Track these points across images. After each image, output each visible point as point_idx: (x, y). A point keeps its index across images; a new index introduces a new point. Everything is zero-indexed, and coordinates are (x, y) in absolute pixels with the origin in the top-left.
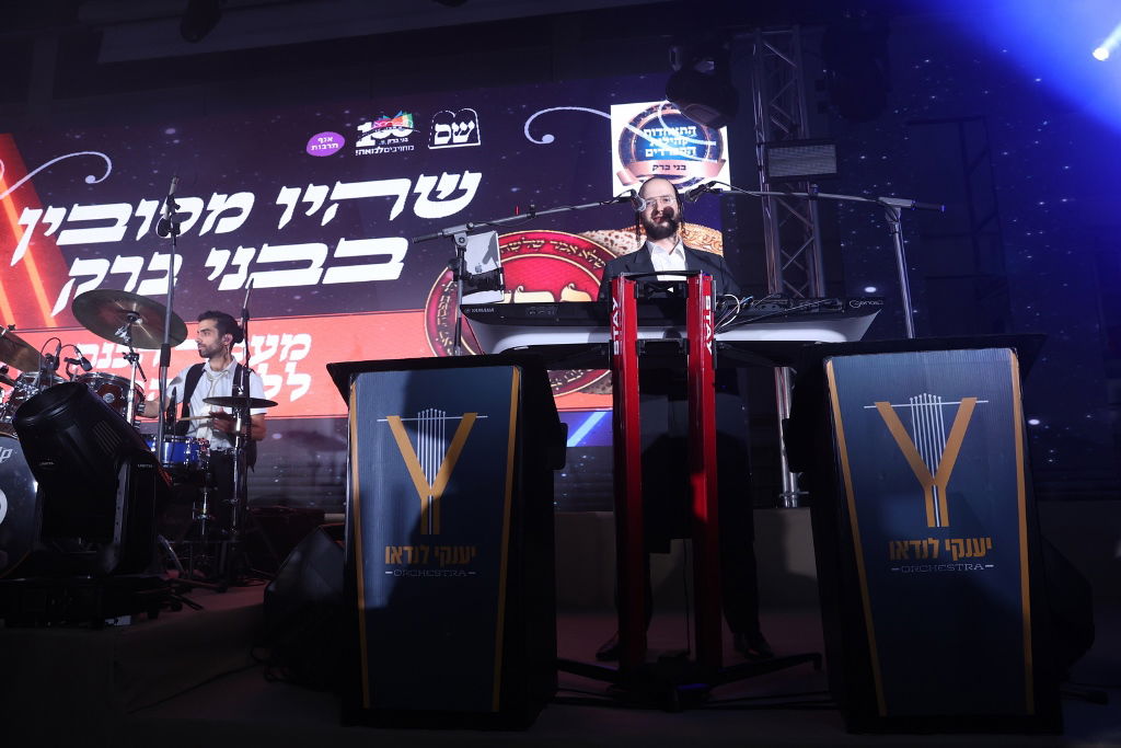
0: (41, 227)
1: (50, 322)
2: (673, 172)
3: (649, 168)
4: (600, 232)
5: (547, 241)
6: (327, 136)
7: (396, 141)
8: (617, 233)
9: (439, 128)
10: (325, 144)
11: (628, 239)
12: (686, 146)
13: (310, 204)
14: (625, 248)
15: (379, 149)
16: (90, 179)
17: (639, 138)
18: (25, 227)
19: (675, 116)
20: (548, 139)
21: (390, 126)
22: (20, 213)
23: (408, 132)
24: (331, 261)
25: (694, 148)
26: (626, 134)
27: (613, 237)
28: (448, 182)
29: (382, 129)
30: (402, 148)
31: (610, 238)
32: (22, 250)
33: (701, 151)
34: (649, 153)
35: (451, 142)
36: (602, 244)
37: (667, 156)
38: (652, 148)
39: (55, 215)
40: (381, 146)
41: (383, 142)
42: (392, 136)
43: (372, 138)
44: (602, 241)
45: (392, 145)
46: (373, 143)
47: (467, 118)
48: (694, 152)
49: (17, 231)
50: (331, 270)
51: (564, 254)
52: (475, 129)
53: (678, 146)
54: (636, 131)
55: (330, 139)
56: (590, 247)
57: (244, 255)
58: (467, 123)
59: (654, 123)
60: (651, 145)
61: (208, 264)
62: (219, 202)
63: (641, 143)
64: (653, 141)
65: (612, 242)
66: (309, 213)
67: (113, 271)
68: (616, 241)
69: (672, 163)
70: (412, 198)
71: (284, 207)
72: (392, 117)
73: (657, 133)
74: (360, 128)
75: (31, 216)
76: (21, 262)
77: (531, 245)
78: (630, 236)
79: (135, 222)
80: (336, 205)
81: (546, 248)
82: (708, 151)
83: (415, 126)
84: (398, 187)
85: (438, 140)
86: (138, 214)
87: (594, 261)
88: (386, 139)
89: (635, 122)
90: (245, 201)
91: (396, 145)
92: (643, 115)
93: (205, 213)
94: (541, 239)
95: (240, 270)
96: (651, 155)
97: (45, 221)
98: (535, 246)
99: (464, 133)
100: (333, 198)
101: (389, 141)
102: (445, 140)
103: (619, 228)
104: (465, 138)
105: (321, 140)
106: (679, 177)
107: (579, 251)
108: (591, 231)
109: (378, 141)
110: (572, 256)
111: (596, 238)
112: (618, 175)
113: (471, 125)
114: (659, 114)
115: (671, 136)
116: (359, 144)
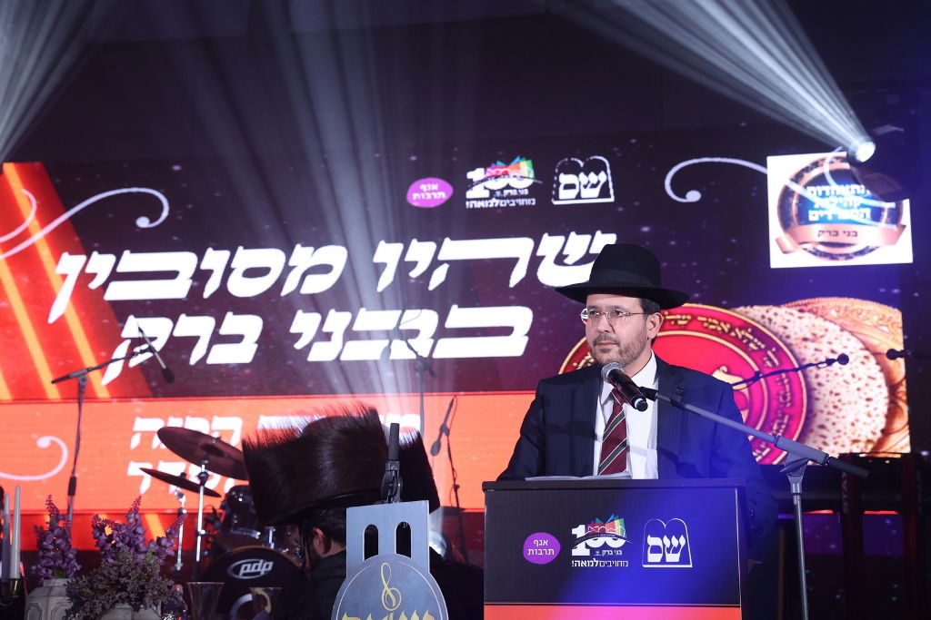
0: (85, 277)
1: (102, 393)
2: (842, 239)
3: (814, 233)
4: (756, 307)
5: (694, 318)
6: (431, 183)
7: (514, 192)
8: (775, 309)
9: (565, 179)
10: (430, 192)
11: (788, 317)
12: (859, 208)
13: (414, 264)
14: (785, 328)
15: (494, 202)
16: (143, 222)
17: (802, 199)
18: (64, 277)
19: (845, 171)
20: (693, 196)
21: (506, 174)
22: (57, 259)
23: (529, 182)
24: (442, 332)
25: (868, 211)
26: (787, 194)
27: (770, 315)
28: (578, 244)
29: (497, 177)
30: (521, 202)
31: (767, 315)
32: (62, 306)
33: (876, 215)
34: (813, 215)
35: (578, 197)
36: (758, 322)
37: (835, 220)
38: (817, 209)
39: (101, 264)
40: (497, 198)
41: (498, 194)
42: (508, 187)
43: (485, 188)
44: (758, 318)
45: (509, 197)
46: (487, 194)
47: (598, 168)
48: (868, 215)
49: (55, 282)
50: (442, 342)
51: (714, 332)
52: (607, 183)
53: (849, 208)
54: (798, 188)
55: (435, 187)
56: (745, 326)
57: (337, 321)
58: (597, 174)
59: (820, 180)
60: (816, 206)
61: (293, 330)
62: (303, 256)
63: (805, 204)
64: (818, 202)
65: (770, 320)
66: (414, 274)
67: (176, 334)
68: (775, 319)
69: (841, 227)
70: (535, 261)
71: (384, 265)
72: (508, 162)
73: (824, 192)
74: (470, 175)
75: (71, 264)
76: (62, 320)
77: (676, 320)
78: (791, 314)
79: (201, 276)
80: (445, 267)
81: (694, 324)
82: (885, 215)
83: (537, 176)
84: (518, 248)
85: (564, 194)
86: (204, 266)
87: (750, 341)
88: (502, 190)
89: (797, 178)
90: (335, 255)
91: (515, 197)
92: (807, 170)
93: (288, 269)
94: (686, 315)
95: (333, 337)
96: (816, 218)
97: (89, 270)
98: (680, 322)
99: (594, 186)
100: (441, 257)
101: (506, 192)
102: (572, 193)
103: (778, 303)
104: (596, 192)
105: (423, 187)
106: (849, 245)
107: (731, 330)
108: (746, 305)
109: (492, 193)
110: (723, 335)
111: (751, 315)
112: (778, 241)
113: (602, 177)
114: (826, 169)
115: (840, 196)
116: (470, 194)
